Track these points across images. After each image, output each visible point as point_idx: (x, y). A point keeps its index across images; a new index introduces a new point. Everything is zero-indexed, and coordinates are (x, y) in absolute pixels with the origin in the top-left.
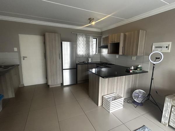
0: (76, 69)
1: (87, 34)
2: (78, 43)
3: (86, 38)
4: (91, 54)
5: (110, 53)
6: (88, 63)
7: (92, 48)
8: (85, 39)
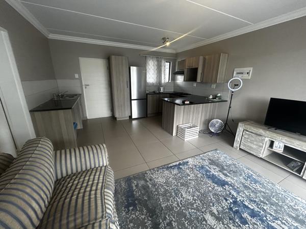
0: (145, 100)
1: (159, 57)
2: (147, 68)
3: (158, 61)
4: (163, 82)
5: (186, 81)
6: (160, 93)
7: (164, 74)
8: (156, 63)
